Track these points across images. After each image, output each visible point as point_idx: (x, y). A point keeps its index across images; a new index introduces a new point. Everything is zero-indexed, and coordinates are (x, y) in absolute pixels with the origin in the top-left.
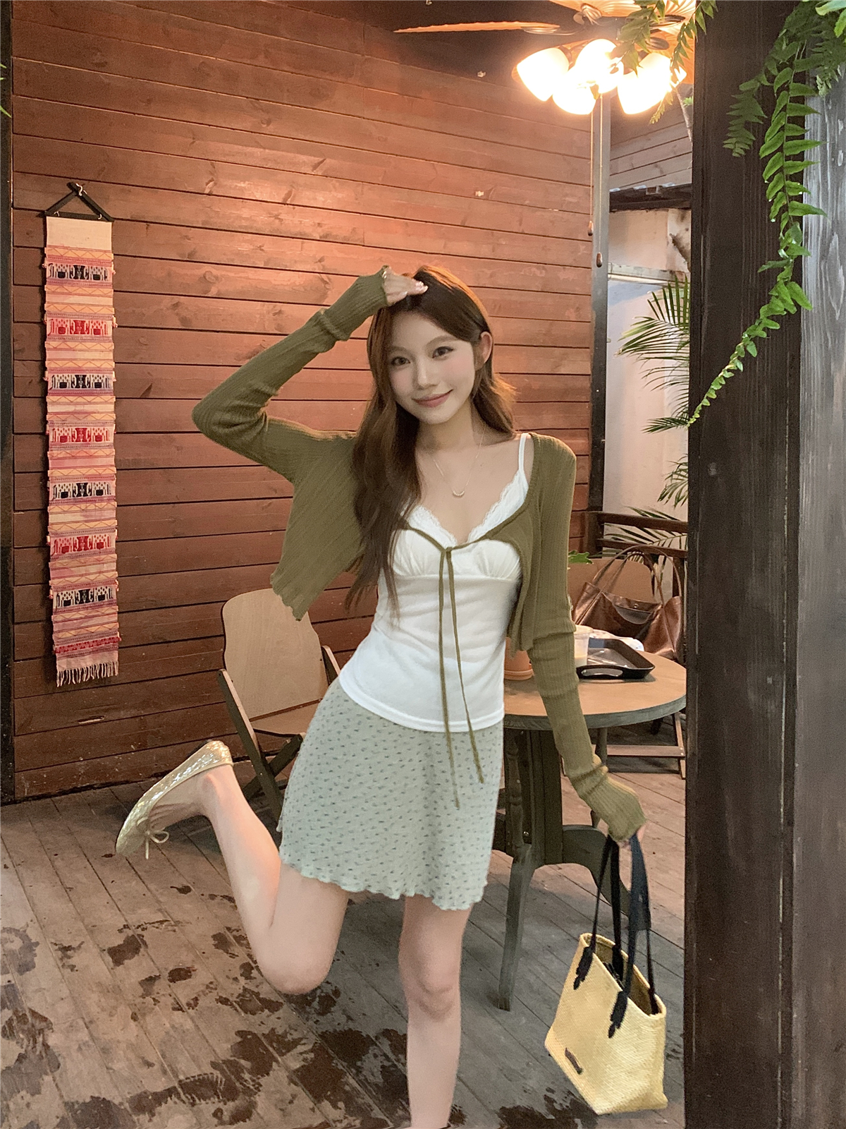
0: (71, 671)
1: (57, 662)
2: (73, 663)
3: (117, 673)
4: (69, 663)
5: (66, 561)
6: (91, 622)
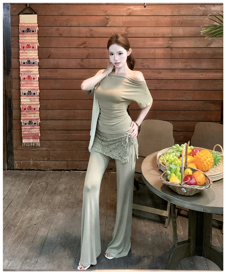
1: (23, 140)
2: (27, 141)
5: (25, 112)
6: (32, 130)
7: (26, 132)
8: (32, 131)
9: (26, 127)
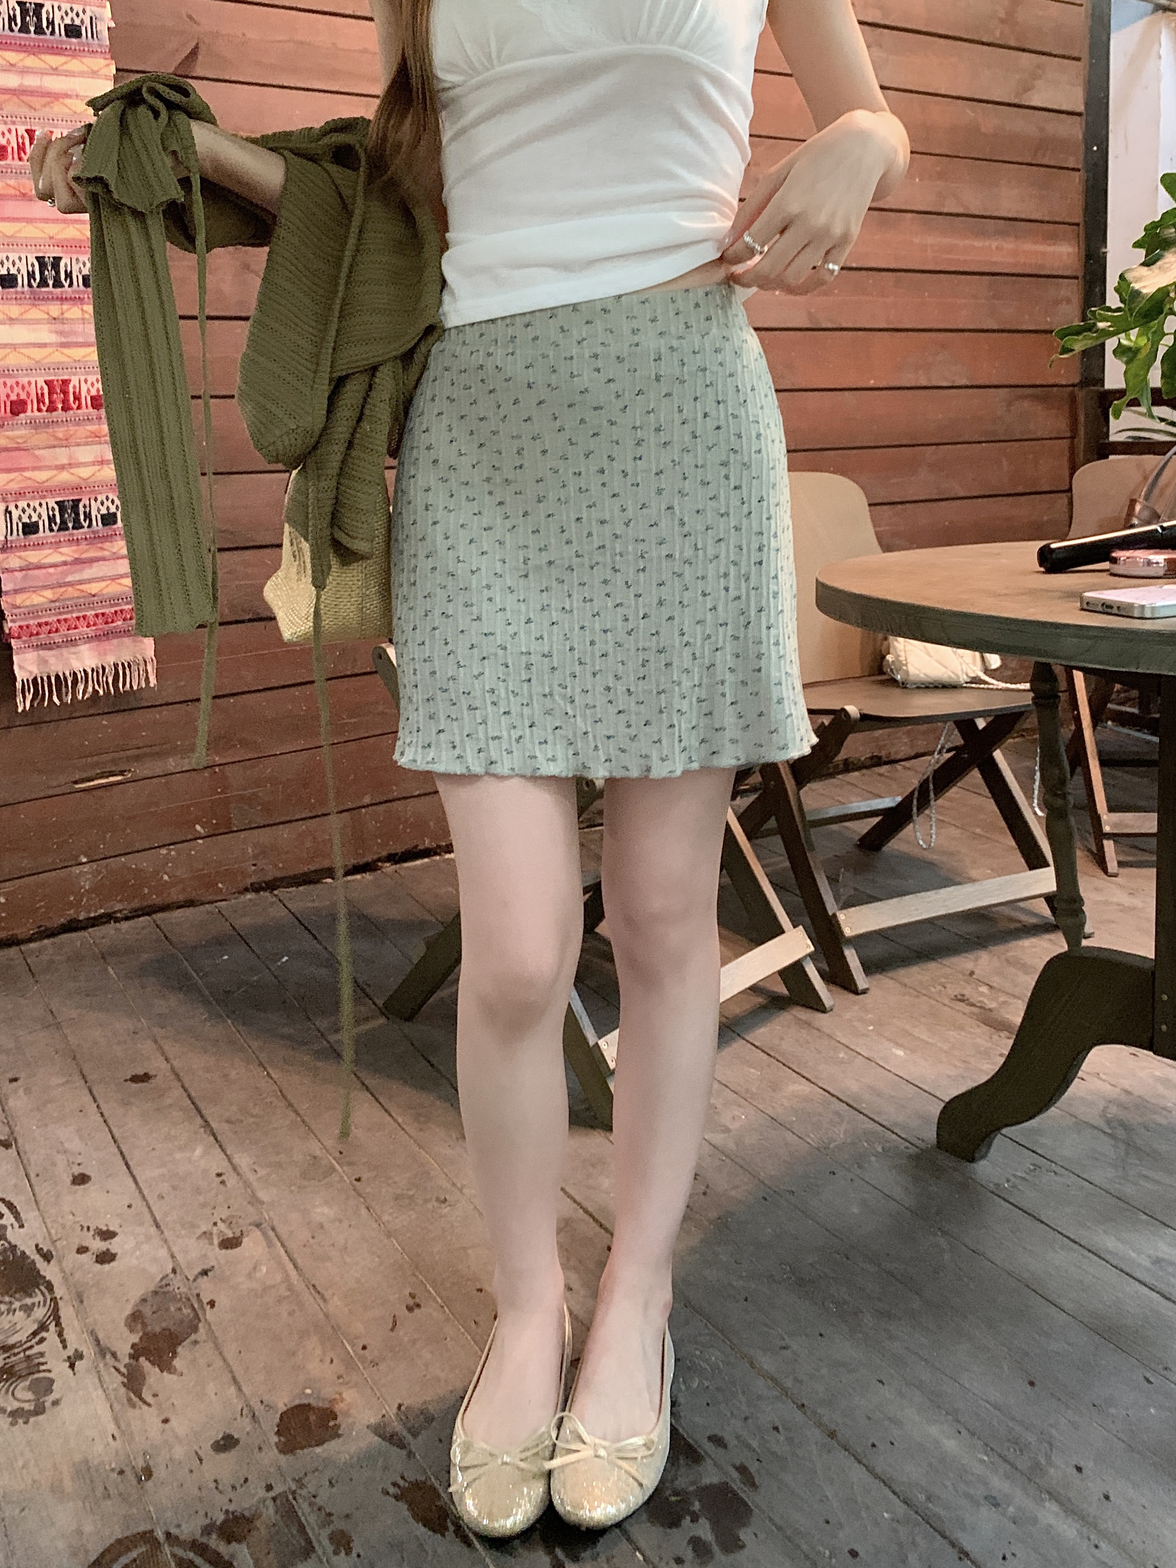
0: (49, 677)
1: (15, 658)
2: (52, 660)
3: (153, 681)
4: (44, 662)
5: (23, 432)
6: (89, 572)
7: (35, 589)
8: (89, 581)
9: (33, 556)
